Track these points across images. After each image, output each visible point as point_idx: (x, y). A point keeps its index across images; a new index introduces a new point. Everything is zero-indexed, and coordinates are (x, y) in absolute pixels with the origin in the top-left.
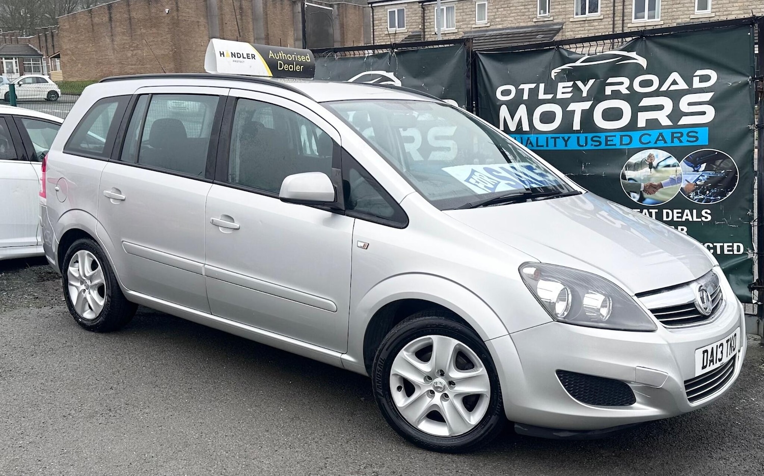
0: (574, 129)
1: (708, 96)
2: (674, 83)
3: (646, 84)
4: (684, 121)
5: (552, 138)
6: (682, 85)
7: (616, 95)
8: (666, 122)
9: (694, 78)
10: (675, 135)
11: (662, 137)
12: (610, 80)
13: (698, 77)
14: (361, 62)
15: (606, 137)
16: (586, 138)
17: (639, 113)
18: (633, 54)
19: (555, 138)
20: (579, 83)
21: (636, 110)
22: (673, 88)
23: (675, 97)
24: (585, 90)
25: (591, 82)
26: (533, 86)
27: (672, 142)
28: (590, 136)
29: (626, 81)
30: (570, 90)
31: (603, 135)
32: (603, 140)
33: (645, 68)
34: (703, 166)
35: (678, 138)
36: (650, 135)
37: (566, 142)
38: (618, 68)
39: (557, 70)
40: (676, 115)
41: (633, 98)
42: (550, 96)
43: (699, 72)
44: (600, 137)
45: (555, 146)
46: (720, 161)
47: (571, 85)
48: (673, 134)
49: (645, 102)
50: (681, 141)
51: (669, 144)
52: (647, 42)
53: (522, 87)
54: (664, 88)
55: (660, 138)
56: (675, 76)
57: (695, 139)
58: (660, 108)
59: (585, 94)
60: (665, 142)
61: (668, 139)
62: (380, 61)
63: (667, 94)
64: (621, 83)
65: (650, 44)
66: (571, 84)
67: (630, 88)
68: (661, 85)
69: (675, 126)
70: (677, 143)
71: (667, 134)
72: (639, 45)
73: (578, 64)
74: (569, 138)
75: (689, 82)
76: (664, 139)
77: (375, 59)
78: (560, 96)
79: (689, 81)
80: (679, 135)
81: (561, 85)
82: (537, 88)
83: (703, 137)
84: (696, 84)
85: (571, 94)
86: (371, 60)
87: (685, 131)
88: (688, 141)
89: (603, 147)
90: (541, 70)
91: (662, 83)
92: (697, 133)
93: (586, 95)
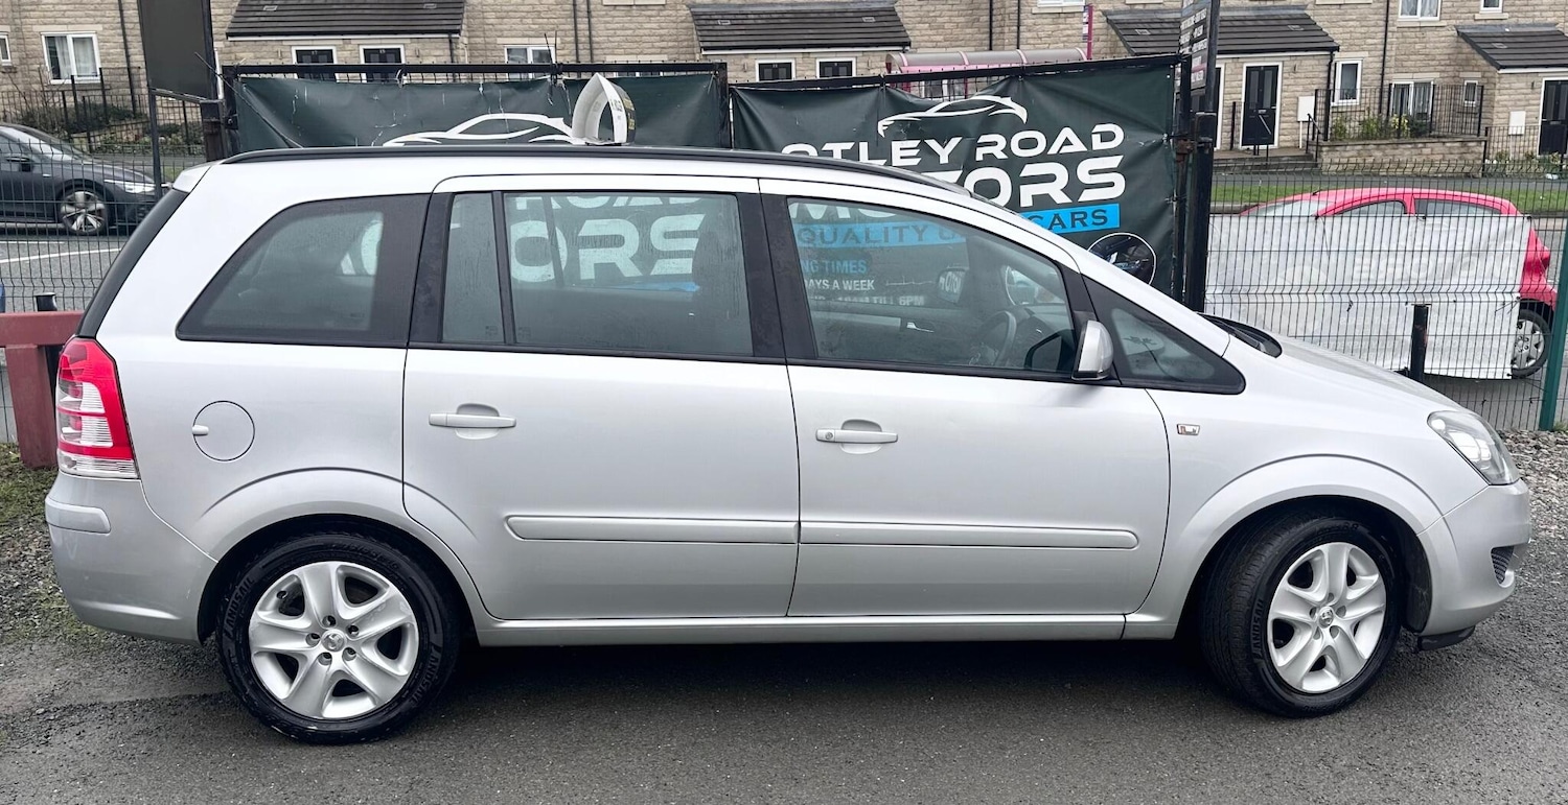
1: (1115, 161)
2: (1067, 142)
3: (1028, 144)
4: (1087, 196)
5: (894, 228)
6: (1078, 146)
7: (990, 160)
8: (1062, 198)
9: (1093, 136)
10: (1076, 216)
11: (1059, 219)
12: (983, 139)
13: (1099, 135)
14: (472, 94)
17: (1022, 187)
18: (1007, 101)
19: (901, 229)
20: (933, 144)
21: (1017, 182)
22: (1066, 149)
23: (1071, 162)
24: (944, 154)
25: (955, 142)
26: (848, 146)
27: (1073, 226)
29: (1001, 140)
30: (915, 152)
33: (1025, 121)
34: (1114, 256)
35: (1081, 220)
36: (1041, 218)
37: (920, 233)
38: (991, 121)
39: (888, 121)
40: (1074, 188)
41: (1012, 165)
42: (879, 163)
43: (1099, 128)
45: (901, 240)
46: (1133, 248)
47: (915, 146)
48: (1073, 214)
49: (1029, 170)
50: (1084, 225)
51: (1069, 230)
52: (1026, 83)
53: (827, 147)
54: (1053, 150)
55: (1057, 221)
56: (1067, 133)
57: (1102, 220)
58: (1050, 178)
59: (944, 160)
60: (1064, 226)
61: (1067, 220)
62: (522, 96)
63: (1058, 158)
64: (995, 144)
65: (1029, 86)
66: (916, 143)
67: (1007, 150)
68: (1049, 145)
69: (1075, 203)
70: (1079, 227)
71: (1065, 215)
72: (1014, 88)
73: (931, 113)
74: (925, 227)
75: (1087, 142)
76: (1061, 223)
77: (507, 91)
78: (896, 161)
79: (1086, 140)
80: (1082, 216)
81: (896, 146)
82: (856, 150)
83: (1113, 216)
84: (1097, 144)
85: (918, 160)
86: (500, 92)
87: (1089, 210)
88: (1094, 223)
90: (859, 120)
91: (1049, 144)
92: (1104, 211)
93: (947, 161)
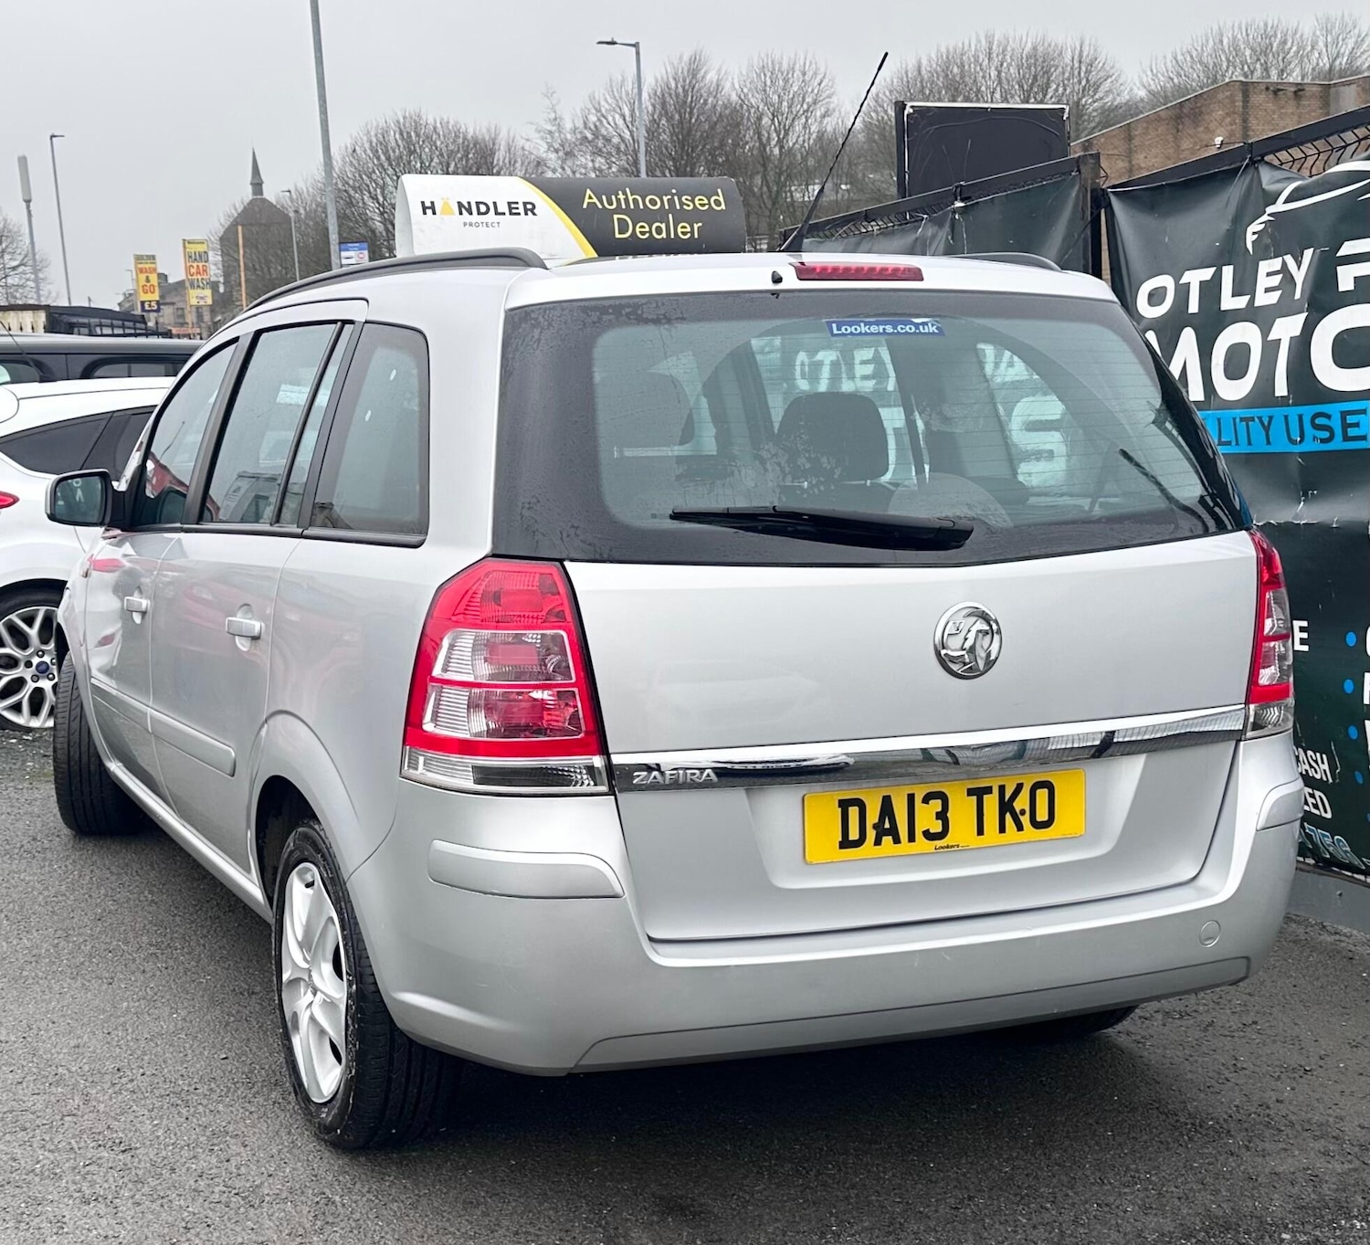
0: (1277, 394)
15: (1344, 414)
16: (1300, 417)
28: (1308, 411)
31: (1334, 409)
32: (1336, 423)
44: (1328, 417)
89: (1338, 444)
